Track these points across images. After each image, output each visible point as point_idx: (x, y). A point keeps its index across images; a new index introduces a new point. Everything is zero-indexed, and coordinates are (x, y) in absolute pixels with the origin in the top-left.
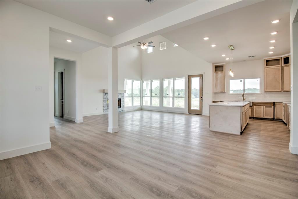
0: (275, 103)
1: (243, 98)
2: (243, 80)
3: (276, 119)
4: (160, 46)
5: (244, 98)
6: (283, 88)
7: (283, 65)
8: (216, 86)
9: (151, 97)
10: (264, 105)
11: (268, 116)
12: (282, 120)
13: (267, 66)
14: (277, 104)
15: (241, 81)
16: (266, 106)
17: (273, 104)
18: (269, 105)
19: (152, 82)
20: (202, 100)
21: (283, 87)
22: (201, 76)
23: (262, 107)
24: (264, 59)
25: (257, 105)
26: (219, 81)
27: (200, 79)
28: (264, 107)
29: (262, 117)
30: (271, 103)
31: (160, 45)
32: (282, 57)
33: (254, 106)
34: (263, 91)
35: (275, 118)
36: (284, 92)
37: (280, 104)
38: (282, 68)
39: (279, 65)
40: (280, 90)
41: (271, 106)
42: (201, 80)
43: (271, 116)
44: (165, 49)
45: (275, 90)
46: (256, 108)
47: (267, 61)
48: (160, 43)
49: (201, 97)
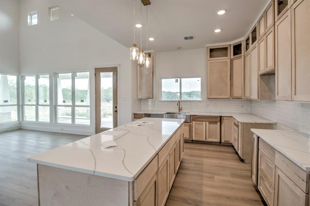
0: (222, 116)
1: (179, 108)
2: (179, 79)
3: (223, 143)
4: (50, 15)
5: (181, 108)
6: (232, 94)
7: (232, 57)
8: (141, 88)
9: (37, 104)
10: (207, 120)
11: (212, 138)
12: (231, 144)
13: (210, 58)
14: (225, 118)
15: (177, 81)
16: (210, 123)
17: (219, 119)
18: (214, 120)
19: (37, 78)
20: (116, 111)
21: (232, 92)
22: (114, 70)
23: (204, 123)
24: (207, 47)
25: (197, 120)
26: (144, 80)
27: (114, 74)
28: (207, 123)
29: (204, 140)
30: (216, 117)
31: (50, 13)
32: (230, 45)
33: (194, 122)
34: (205, 96)
35: (223, 141)
36: (233, 98)
37: (228, 118)
38: (232, 61)
39: (227, 56)
40: (228, 96)
41: (216, 123)
42: (115, 76)
43: (216, 138)
44: (58, 19)
45: (221, 96)
46: (196, 125)
47: (212, 50)
48: (50, 8)
49: (116, 107)
